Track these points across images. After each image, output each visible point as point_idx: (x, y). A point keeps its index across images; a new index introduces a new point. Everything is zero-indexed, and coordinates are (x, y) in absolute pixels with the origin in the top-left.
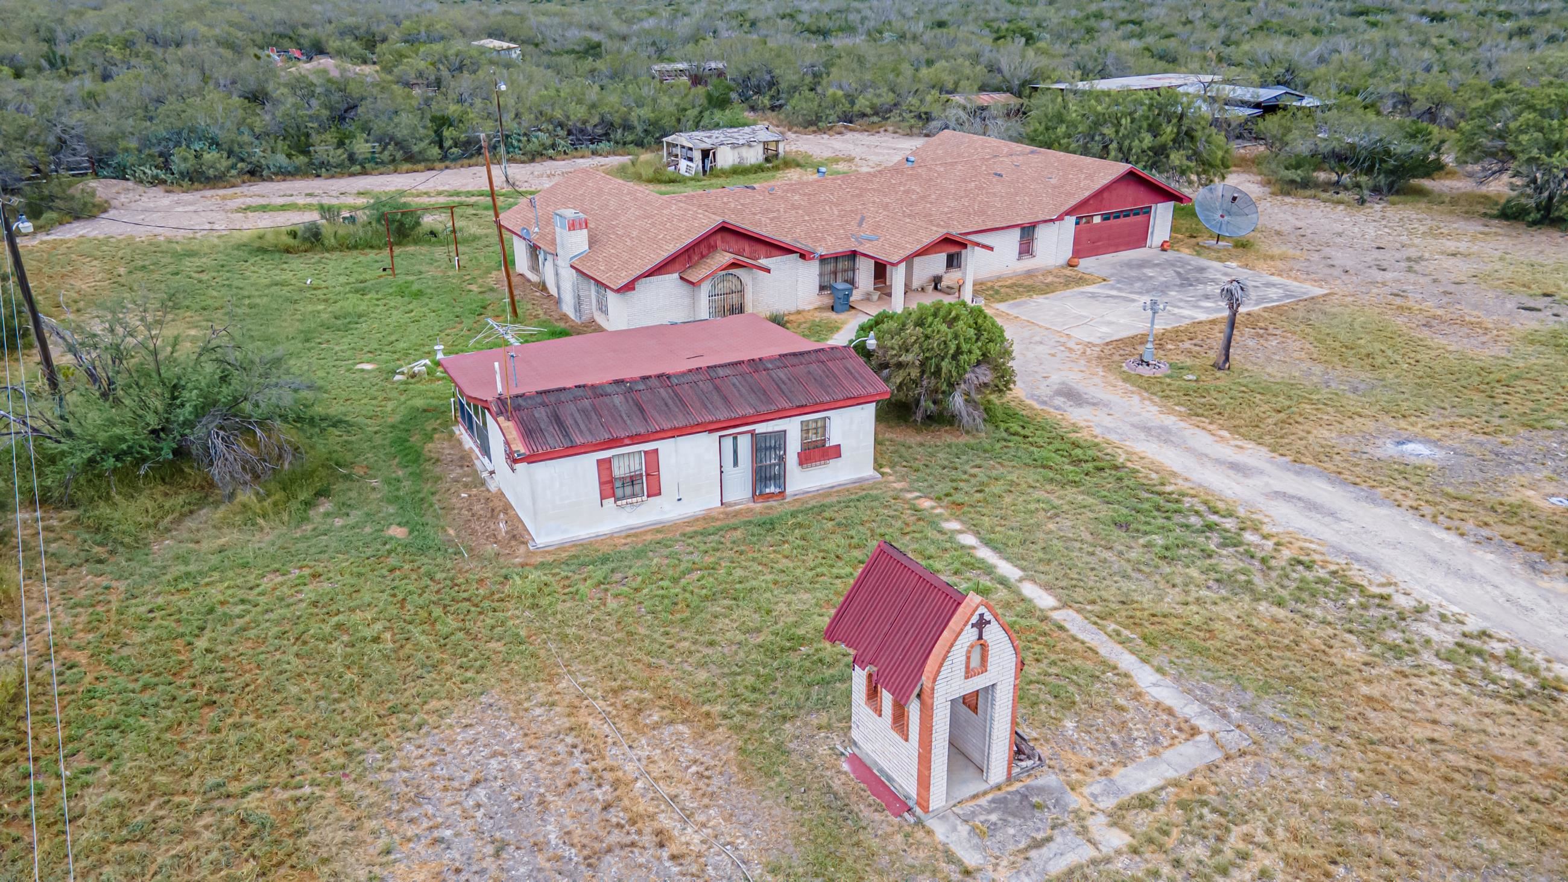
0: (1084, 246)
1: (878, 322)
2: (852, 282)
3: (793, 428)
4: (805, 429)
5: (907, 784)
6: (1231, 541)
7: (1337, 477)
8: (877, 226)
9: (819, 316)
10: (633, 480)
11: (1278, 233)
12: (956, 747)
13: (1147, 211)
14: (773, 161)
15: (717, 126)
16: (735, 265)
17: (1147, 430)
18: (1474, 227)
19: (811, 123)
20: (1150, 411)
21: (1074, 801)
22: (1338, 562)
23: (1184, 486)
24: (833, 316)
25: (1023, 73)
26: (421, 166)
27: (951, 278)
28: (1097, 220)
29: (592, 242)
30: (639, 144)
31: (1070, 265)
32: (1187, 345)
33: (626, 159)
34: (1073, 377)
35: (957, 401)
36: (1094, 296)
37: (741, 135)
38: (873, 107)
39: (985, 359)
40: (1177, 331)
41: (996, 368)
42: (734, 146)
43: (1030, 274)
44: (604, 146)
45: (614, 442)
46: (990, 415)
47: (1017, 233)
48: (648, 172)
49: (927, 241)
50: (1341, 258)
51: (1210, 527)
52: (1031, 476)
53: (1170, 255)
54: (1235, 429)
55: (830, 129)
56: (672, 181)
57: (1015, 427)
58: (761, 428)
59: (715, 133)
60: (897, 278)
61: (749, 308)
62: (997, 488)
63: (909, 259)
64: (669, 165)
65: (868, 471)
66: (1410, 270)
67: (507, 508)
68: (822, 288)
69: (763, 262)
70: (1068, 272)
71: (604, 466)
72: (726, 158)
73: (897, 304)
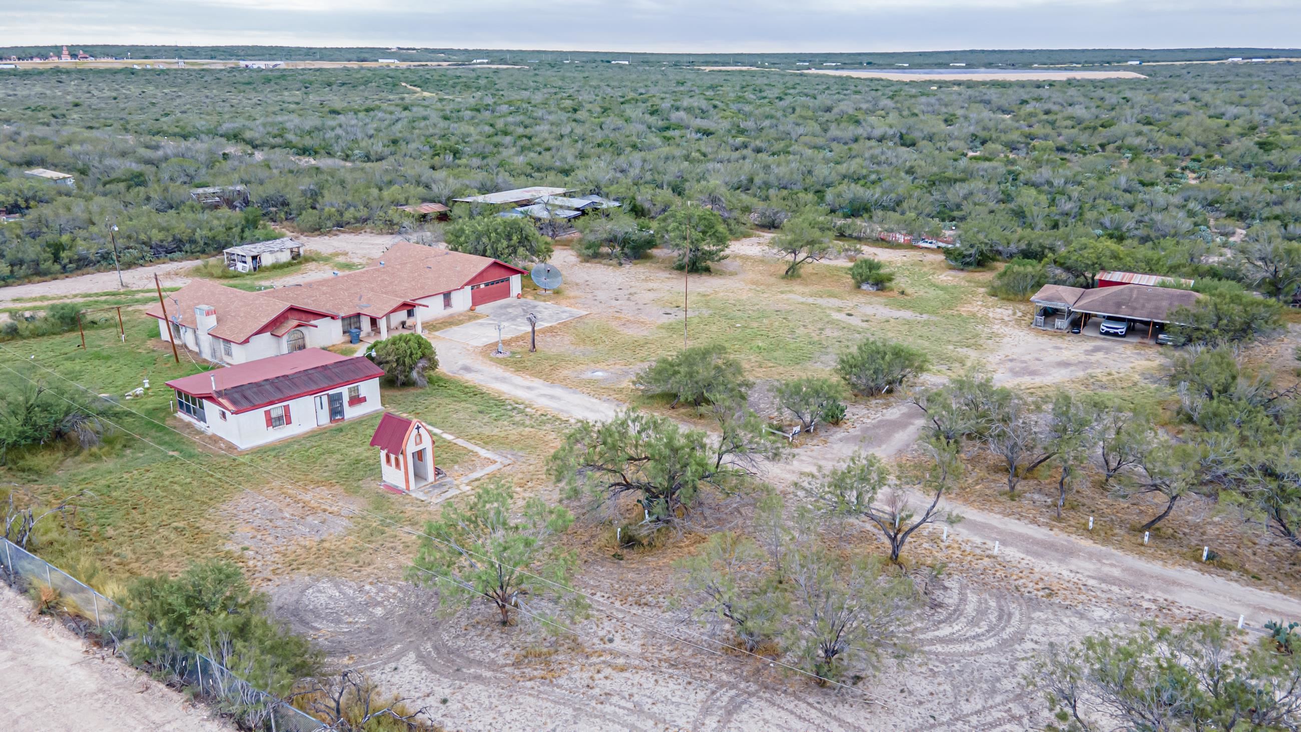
0: (477, 300)
1: (375, 346)
2: (359, 328)
3: (345, 391)
4: (350, 390)
5: (402, 486)
6: (521, 412)
7: (566, 387)
8: (369, 299)
9: (344, 346)
10: (279, 418)
11: (577, 284)
12: (417, 475)
13: (508, 280)
14: (297, 260)
15: (258, 240)
16: (299, 326)
17: (497, 379)
18: (666, 275)
19: (316, 230)
20: (499, 371)
21: (456, 482)
22: (555, 413)
23: (506, 396)
24: (352, 345)
25: (446, 192)
26: (48, 278)
27: (409, 322)
28: (482, 286)
29: (218, 320)
30: (203, 252)
31: (472, 310)
32: (521, 343)
33: (198, 263)
34: (468, 362)
35: (414, 375)
36: (482, 324)
37: (276, 244)
38: (355, 218)
39: (423, 356)
40: (517, 337)
41: (430, 360)
42: (271, 252)
43: (451, 316)
44: (177, 254)
45: (272, 403)
46: (431, 381)
47: (442, 297)
48: (218, 272)
49: (395, 305)
50: (601, 295)
51: (514, 409)
52: (448, 401)
53: (522, 300)
54: (531, 375)
55: (329, 232)
56: (235, 277)
57: (441, 384)
58: (331, 392)
59: (258, 245)
60: (382, 324)
61: (308, 346)
62: (433, 406)
63: (387, 315)
64: (229, 266)
65: (378, 406)
66: (629, 299)
67: (221, 439)
68: (344, 332)
69: (313, 322)
70: (471, 313)
71: (267, 413)
72: (267, 260)
73: (384, 336)
